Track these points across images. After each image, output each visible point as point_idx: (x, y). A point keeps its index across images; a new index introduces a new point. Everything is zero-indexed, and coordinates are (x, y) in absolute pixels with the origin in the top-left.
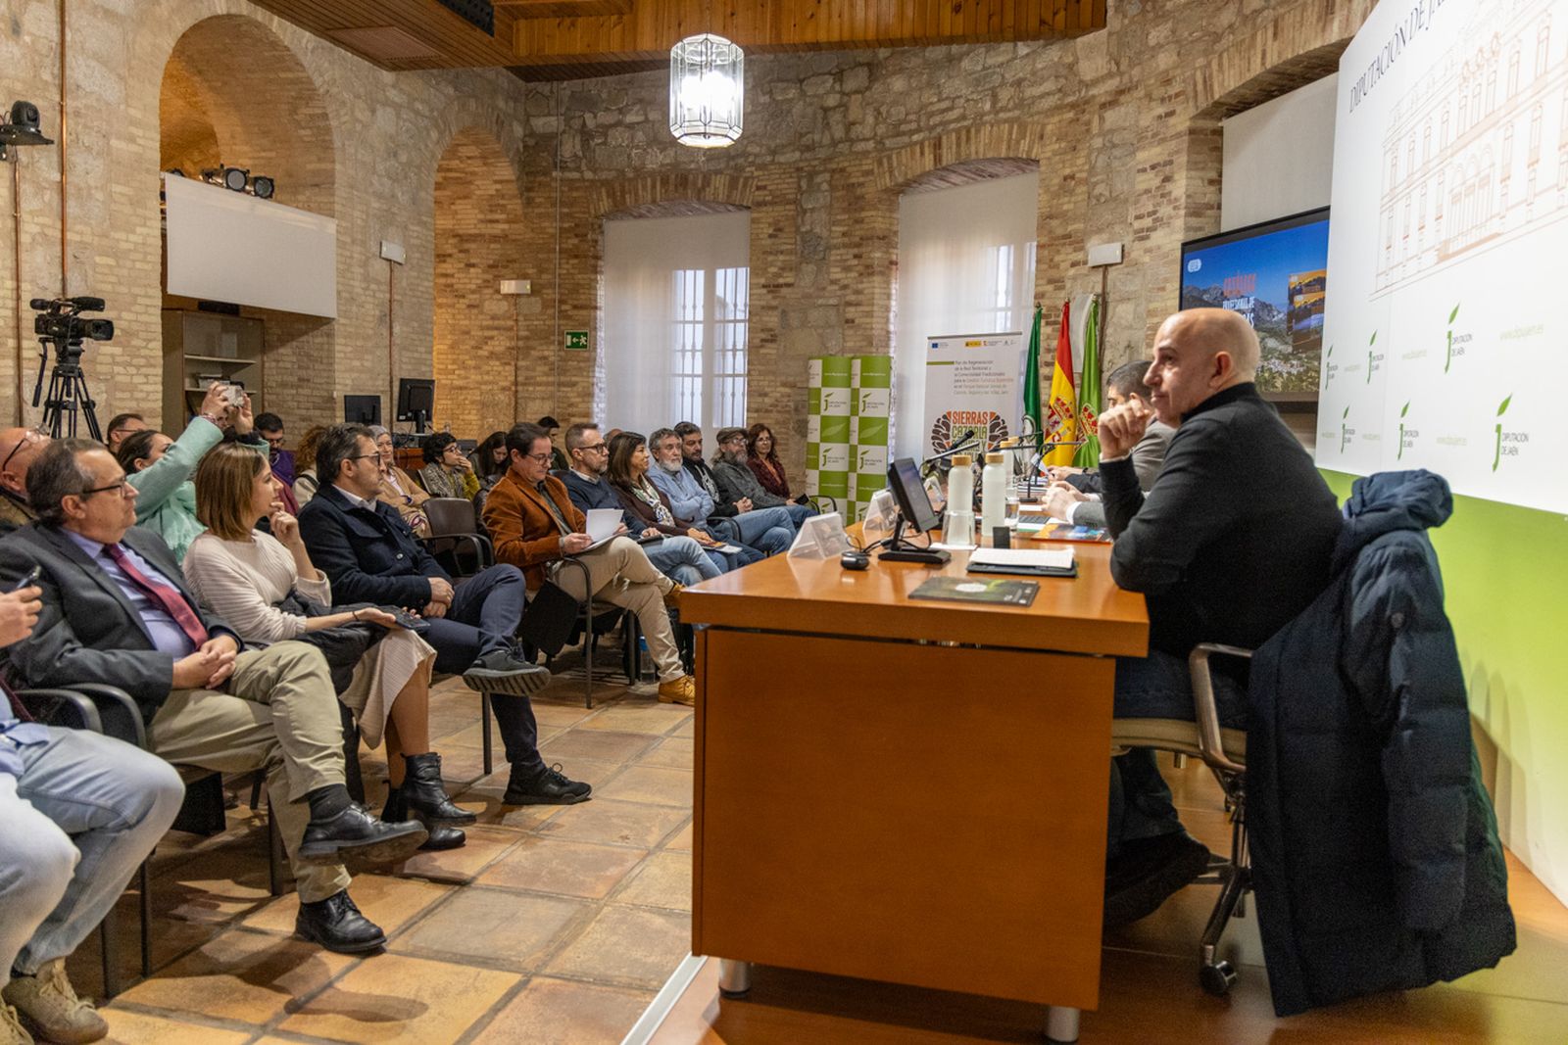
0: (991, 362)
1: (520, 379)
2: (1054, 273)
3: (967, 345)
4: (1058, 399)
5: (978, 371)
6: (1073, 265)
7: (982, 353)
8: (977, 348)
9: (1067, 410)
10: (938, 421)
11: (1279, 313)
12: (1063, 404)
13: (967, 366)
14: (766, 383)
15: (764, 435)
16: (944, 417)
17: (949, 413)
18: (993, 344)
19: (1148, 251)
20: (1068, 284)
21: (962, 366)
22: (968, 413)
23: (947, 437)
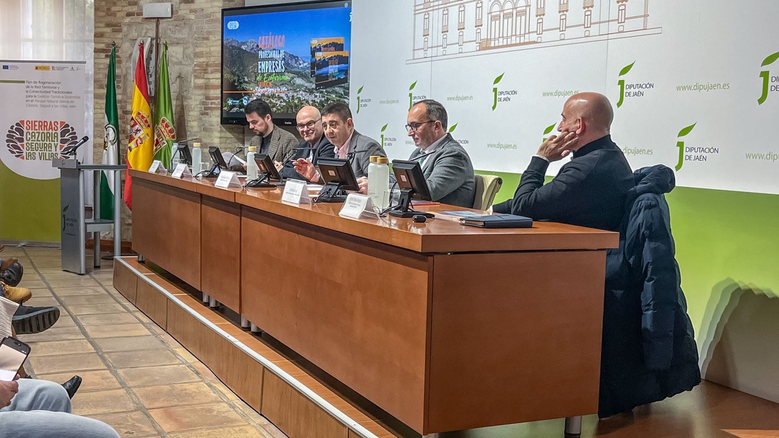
0: (60, 83)
2: (110, 19)
3: (37, 68)
4: (139, 114)
5: (48, 90)
6: (128, 15)
7: (52, 76)
8: (45, 71)
9: (146, 121)
10: (12, 127)
11: (304, 62)
12: (143, 117)
13: (38, 85)
16: (17, 124)
17: (22, 122)
18: (62, 69)
19: (192, 11)
20: (125, 29)
21: (34, 85)
22: (39, 122)
23: (21, 140)
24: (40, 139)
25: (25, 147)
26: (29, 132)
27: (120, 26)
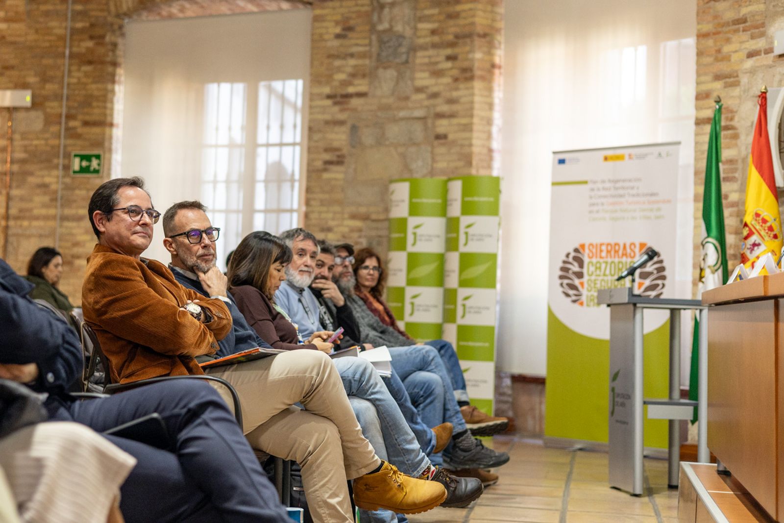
0: (639, 180)
1: (13, 211)
2: (724, 68)
3: (606, 159)
4: (757, 215)
5: (621, 192)
6: (750, 55)
7: (627, 169)
8: (618, 163)
9: (771, 229)
10: (568, 255)
12: (764, 221)
13: (607, 185)
14: (330, 215)
15: (371, 262)
16: (576, 250)
17: (583, 246)
18: (641, 157)
21: (600, 186)
22: (608, 245)
23: (580, 275)
24: (608, 272)
25: (586, 285)
26: (592, 263)
27: (737, 76)
